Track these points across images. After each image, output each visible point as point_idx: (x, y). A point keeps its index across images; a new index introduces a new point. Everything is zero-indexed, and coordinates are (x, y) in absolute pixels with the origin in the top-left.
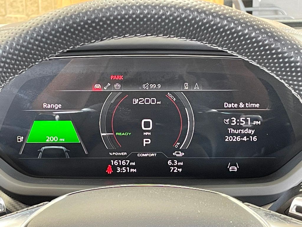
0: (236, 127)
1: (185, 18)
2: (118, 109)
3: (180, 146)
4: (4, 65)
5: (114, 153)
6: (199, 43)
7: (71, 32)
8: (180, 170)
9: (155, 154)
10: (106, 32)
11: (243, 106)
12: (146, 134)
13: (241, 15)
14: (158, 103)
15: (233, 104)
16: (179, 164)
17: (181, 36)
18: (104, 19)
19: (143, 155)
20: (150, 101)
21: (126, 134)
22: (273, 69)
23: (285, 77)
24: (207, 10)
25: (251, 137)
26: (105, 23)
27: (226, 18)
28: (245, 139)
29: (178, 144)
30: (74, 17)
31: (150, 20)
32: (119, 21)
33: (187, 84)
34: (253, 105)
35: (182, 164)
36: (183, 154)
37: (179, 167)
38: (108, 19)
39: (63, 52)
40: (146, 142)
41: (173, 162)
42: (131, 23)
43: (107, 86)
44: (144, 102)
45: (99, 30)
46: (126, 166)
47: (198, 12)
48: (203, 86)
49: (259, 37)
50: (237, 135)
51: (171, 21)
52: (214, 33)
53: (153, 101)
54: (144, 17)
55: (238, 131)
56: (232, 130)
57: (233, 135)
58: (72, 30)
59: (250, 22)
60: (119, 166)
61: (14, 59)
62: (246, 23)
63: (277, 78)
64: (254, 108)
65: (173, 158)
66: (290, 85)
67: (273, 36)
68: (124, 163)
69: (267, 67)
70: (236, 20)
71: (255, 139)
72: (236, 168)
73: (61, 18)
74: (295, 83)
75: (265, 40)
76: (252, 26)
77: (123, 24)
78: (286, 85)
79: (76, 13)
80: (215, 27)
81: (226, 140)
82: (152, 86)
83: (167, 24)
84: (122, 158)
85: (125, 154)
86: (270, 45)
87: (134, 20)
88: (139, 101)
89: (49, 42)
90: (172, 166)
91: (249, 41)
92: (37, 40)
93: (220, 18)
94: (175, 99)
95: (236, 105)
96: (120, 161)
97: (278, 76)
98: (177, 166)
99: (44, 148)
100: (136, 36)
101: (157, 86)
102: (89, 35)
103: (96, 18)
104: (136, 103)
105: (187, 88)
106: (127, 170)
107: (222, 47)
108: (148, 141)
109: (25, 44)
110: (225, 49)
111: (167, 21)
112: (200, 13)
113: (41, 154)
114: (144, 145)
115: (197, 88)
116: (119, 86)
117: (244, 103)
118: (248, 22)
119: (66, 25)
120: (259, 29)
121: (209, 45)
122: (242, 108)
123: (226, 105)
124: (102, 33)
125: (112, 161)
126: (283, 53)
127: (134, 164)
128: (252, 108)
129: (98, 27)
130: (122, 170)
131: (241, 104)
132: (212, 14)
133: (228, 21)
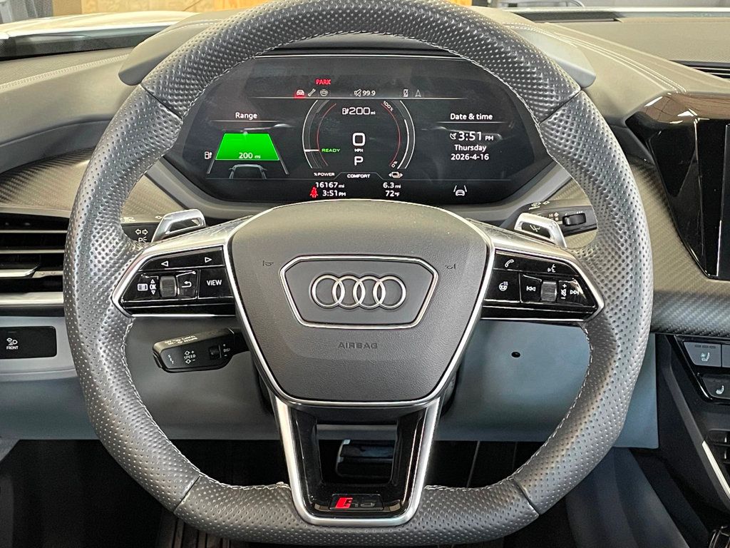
0: (464, 144)
1: (403, 13)
2: (325, 120)
3: (397, 165)
4: (210, 64)
5: (319, 174)
6: (418, 41)
7: (280, 28)
8: (398, 194)
9: (369, 175)
10: (318, 28)
11: (473, 118)
12: (358, 150)
13: (463, 11)
14: (372, 113)
15: (461, 115)
16: (397, 186)
17: (398, 34)
18: (316, 14)
19: (354, 176)
20: (363, 112)
21: (334, 150)
22: (497, 70)
23: (509, 79)
24: (426, 6)
25: (482, 155)
26: (317, 18)
27: (446, 14)
28: (475, 157)
29: (396, 163)
30: (283, 11)
31: (365, 15)
32: (332, 16)
33: (407, 90)
34: (485, 116)
35: (400, 187)
36: (401, 175)
37: (396, 190)
38: (320, 14)
39: (271, 50)
40: (357, 160)
41: (389, 185)
42: (344, 19)
43: (312, 92)
44: (355, 112)
45: (311, 26)
46: (333, 189)
47: (416, 7)
48: (426, 94)
49: (481, 35)
50: (465, 152)
51: (387, 17)
52: (434, 30)
53: (367, 111)
54: (359, 12)
55: (467, 149)
56: (460, 146)
57: (460, 152)
58: (282, 26)
59: (473, 18)
60: (325, 188)
61: (219, 57)
62: (467, 20)
63: (501, 80)
64: (486, 120)
65: (389, 180)
66: (514, 88)
67: (496, 35)
68: (331, 185)
69: (490, 69)
70: (457, 16)
71: (487, 157)
72: (463, 192)
73: (270, 12)
74: (519, 85)
75: (488, 39)
76: (474, 23)
77: (337, 19)
78: (511, 88)
79: (286, 7)
80: (434, 24)
81: (453, 159)
82: (365, 93)
83: (382, 20)
84: (328, 179)
85: (333, 174)
86: (492, 44)
87: (348, 15)
88: (350, 110)
89: (256, 38)
90: (387, 189)
91: (470, 40)
92: (237, 40)
93: (440, 14)
94: (392, 109)
95: (465, 117)
96: (326, 183)
97: (501, 78)
98: (394, 189)
99: (236, 166)
100: (349, 33)
101: (371, 93)
102: (300, 31)
103: (307, 13)
104: (346, 113)
105: (407, 96)
106: (334, 193)
107: (443, 46)
108: (360, 159)
109: (232, 41)
110: (445, 48)
111: (383, 17)
112: (418, 9)
113: (232, 173)
114: (356, 164)
115: (418, 96)
116: (326, 92)
117: (475, 115)
118: (470, 18)
119: (275, 20)
120: (482, 27)
121: (428, 44)
122: (472, 120)
123: (453, 116)
124: (313, 29)
125: (317, 183)
126: (506, 53)
127: (343, 186)
128: (483, 120)
129: (310, 23)
130: (329, 194)
131: (471, 115)
132: (431, 9)
133: (448, 17)
